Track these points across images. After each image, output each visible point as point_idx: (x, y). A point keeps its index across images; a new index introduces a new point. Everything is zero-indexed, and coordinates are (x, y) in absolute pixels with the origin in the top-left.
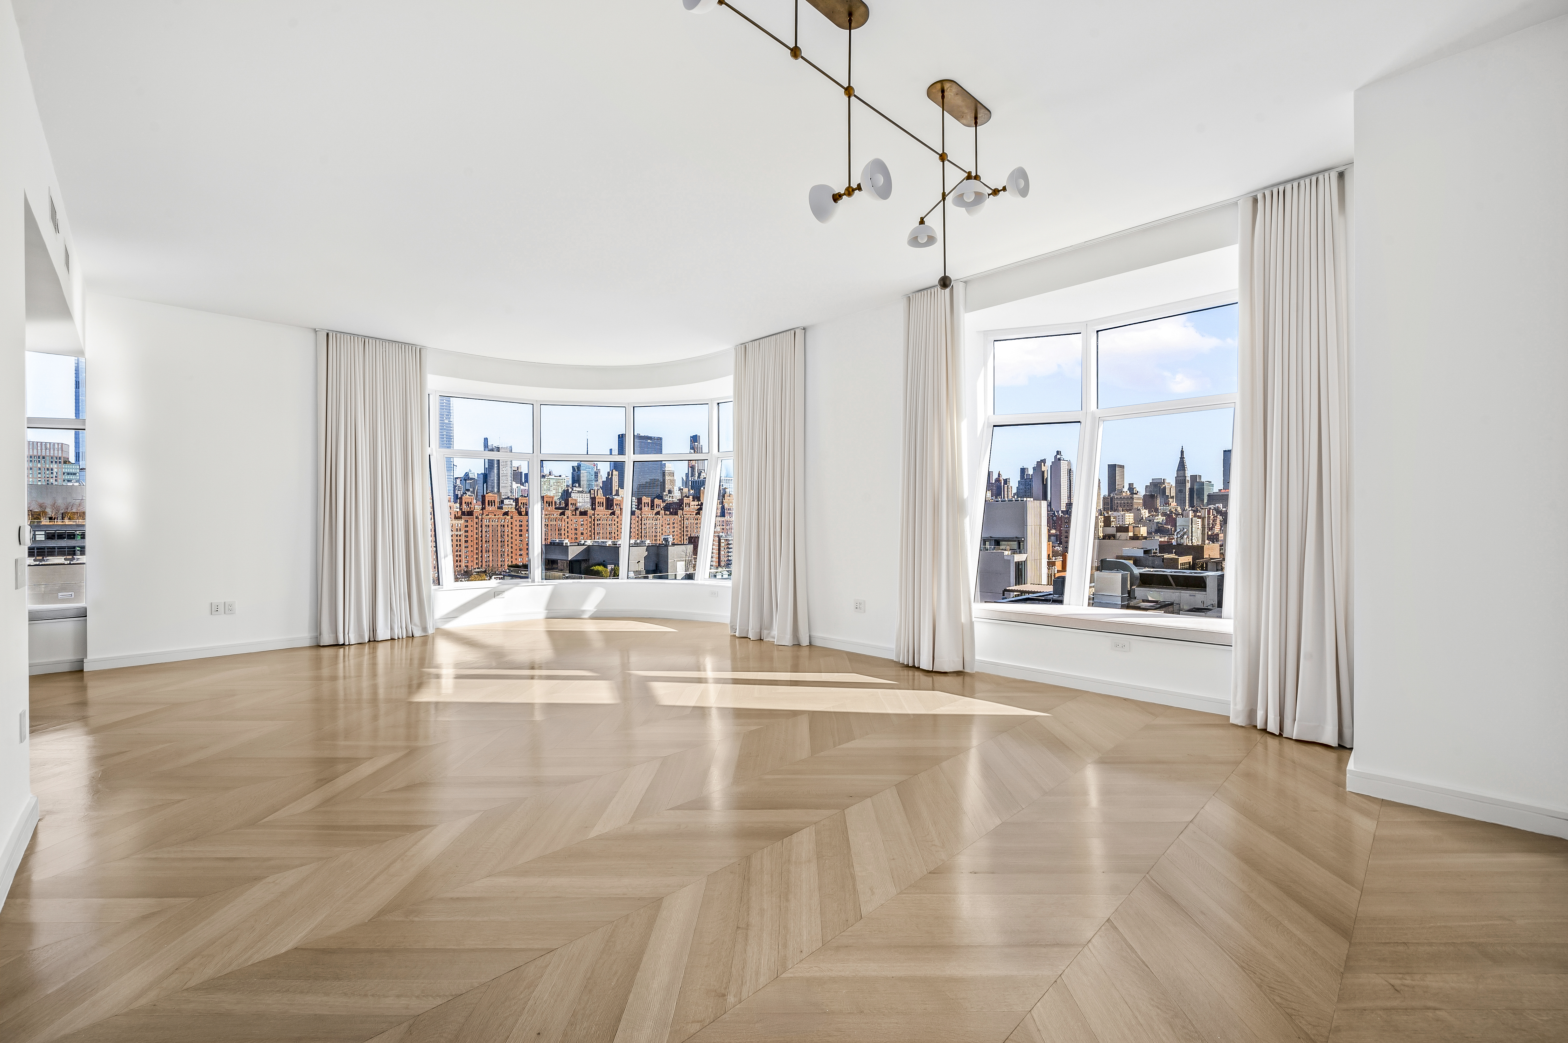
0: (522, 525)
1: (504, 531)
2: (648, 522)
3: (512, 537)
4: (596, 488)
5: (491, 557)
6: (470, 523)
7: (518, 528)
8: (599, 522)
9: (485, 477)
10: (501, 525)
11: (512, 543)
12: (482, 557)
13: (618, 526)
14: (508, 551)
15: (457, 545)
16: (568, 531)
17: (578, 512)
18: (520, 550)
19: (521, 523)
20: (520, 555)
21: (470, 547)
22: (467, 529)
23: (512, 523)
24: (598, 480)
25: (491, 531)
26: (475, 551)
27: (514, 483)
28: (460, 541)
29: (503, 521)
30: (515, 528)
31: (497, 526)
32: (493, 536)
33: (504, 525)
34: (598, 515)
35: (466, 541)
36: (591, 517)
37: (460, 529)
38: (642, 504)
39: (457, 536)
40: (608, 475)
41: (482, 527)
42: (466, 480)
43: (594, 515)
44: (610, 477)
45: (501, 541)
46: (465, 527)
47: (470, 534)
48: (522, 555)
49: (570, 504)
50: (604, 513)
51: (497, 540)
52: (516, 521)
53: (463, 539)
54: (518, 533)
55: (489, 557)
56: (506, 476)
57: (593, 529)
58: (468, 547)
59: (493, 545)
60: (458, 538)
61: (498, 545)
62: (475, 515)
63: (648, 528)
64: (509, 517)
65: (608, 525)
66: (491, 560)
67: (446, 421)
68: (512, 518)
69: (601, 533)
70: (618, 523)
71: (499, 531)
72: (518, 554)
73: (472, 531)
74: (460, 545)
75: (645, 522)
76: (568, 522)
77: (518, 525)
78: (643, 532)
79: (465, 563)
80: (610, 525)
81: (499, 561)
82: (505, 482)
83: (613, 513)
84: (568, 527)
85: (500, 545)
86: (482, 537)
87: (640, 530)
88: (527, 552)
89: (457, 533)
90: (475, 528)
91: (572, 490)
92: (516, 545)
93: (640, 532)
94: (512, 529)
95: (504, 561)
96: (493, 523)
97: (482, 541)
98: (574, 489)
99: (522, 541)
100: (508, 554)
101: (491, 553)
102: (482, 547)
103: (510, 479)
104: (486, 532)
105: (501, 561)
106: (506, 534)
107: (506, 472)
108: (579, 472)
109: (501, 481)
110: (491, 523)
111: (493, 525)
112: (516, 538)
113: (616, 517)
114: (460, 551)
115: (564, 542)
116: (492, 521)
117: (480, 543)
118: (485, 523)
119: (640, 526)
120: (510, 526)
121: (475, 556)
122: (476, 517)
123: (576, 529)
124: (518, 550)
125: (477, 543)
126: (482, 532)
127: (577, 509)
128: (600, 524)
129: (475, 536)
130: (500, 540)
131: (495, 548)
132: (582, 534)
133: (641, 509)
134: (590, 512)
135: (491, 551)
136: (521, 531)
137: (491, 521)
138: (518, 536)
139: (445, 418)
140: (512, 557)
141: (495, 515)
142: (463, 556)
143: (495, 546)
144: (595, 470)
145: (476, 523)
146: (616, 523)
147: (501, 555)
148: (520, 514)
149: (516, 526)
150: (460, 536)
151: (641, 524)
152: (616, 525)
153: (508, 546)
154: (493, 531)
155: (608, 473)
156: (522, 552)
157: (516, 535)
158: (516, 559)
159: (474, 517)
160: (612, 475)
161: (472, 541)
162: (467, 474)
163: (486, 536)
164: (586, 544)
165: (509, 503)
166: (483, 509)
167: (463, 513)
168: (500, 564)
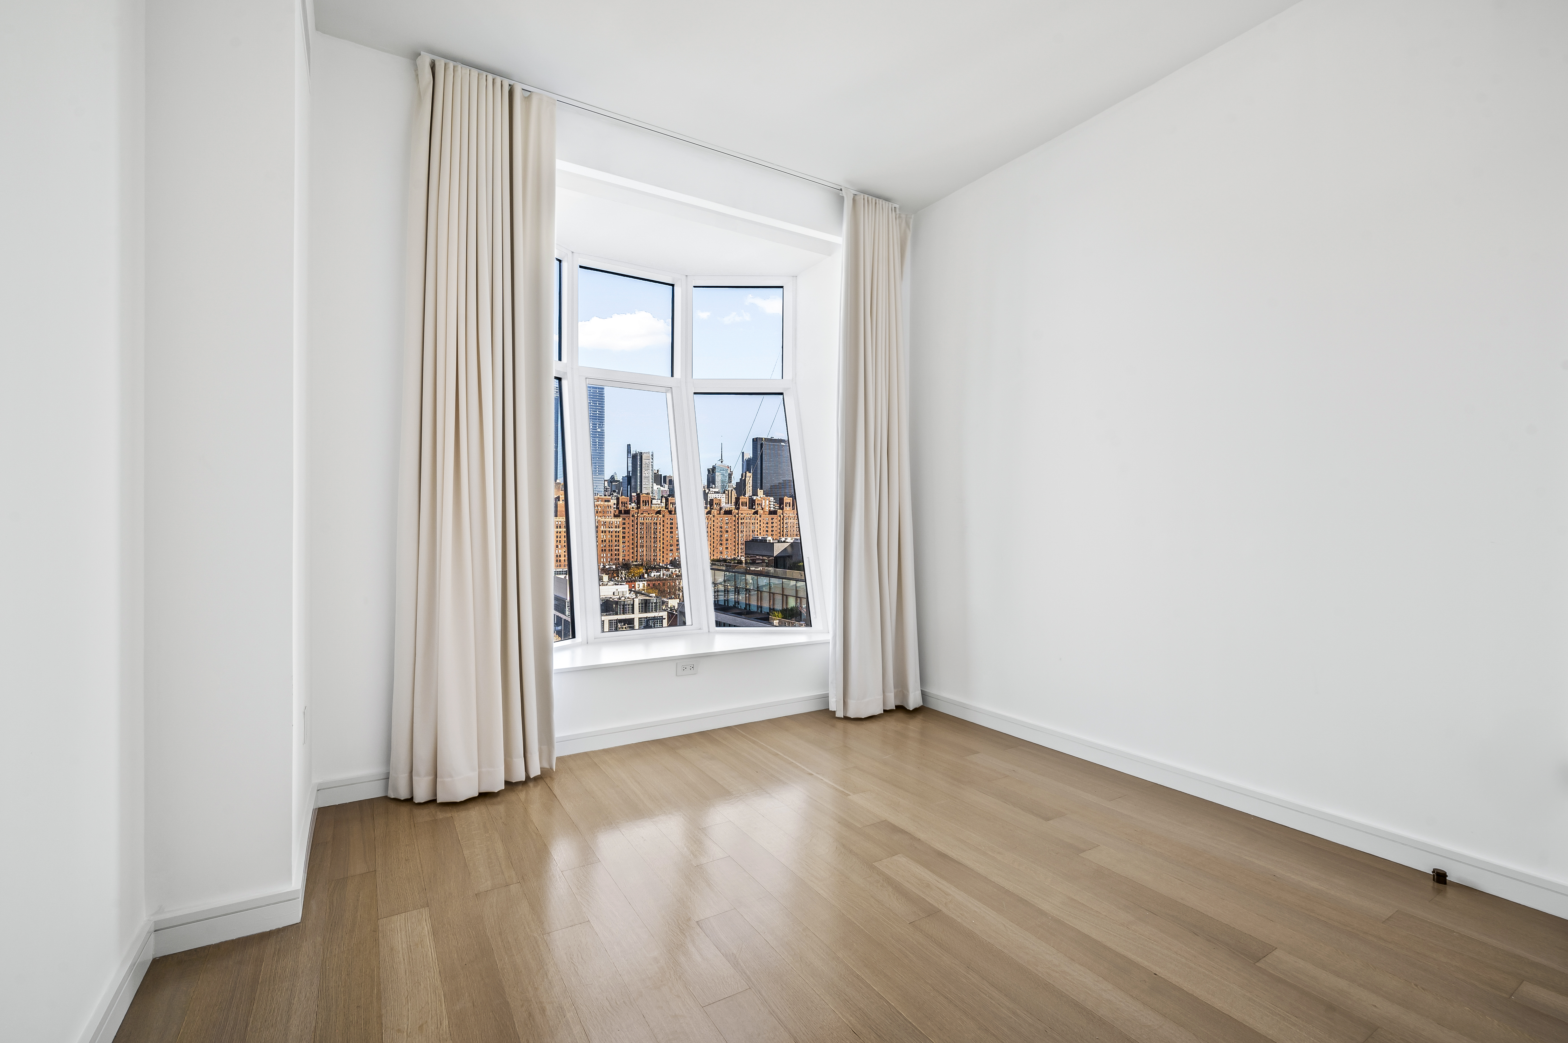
0: (672, 523)
1: (656, 529)
2: (790, 521)
3: (663, 534)
4: (730, 489)
5: (645, 551)
6: (627, 521)
7: (669, 526)
8: (742, 521)
9: (629, 479)
10: (654, 523)
11: (663, 539)
12: (637, 551)
13: (760, 525)
14: (660, 546)
15: (616, 540)
16: (714, 529)
17: (722, 512)
18: (671, 546)
19: (672, 521)
20: (670, 550)
21: (627, 542)
22: (624, 526)
23: (663, 521)
24: (731, 482)
25: (645, 528)
26: (631, 546)
27: (655, 484)
28: (618, 537)
29: (656, 519)
30: (666, 526)
31: (651, 523)
32: (647, 532)
33: (656, 523)
34: (742, 514)
35: (624, 537)
36: (735, 516)
37: (619, 526)
38: (783, 504)
39: (616, 532)
40: (742, 477)
41: (637, 524)
42: (612, 482)
43: (738, 514)
44: (743, 479)
45: (654, 538)
46: (623, 524)
47: (627, 530)
48: (672, 550)
49: (714, 504)
50: (747, 512)
51: (651, 537)
52: (667, 519)
53: (621, 535)
54: (669, 530)
55: (643, 551)
56: (648, 478)
57: (737, 527)
58: (625, 542)
59: (646, 541)
60: (617, 534)
61: (651, 541)
62: (632, 513)
63: (789, 527)
64: (661, 516)
65: (751, 523)
66: (645, 554)
67: (599, 430)
68: (663, 516)
69: (745, 531)
70: (760, 522)
71: (652, 528)
72: (669, 550)
73: (628, 528)
74: (618, 540)
75: (787, 521)
76: (714, 521)
77: (669, 523)
78: (785, 531)
79: (623, 556)
80: (753, 524)
81: (652, 556)
82: (647, 483)
83: (756, 513)
84: (714, 525)
85: (653, 541)
86: (637, 533)
87: (782, 529)
88: (677, 547)
89: (616, 530)
90: (631, 525)
91: (709, 491)
92: (667, 541)
93: (782, 530)
94: (663, 526)
95: (656, 556)
96: (647, 521)
97: (637, 537)
98: (711, 489)
99: (672, 537)
100: (660, 550)
101: (645, 548)
102: (637, 542)
103: (651, 480)
104: (641, 529)
105: (654, 556)
106: (658, 531)
107: (648, 474)
108: (714, 474)
109: (643, 483)
110: (646, 521)
111: (647, 523)
112: (667, 534)
113: (758, 516)
114: (618, 546)
115: (768, 539)
116: (647, 519)
117: (636, 539)
118: (640, 520)
119: (782, 525)
120: (662, 524)
121: (631, 551)
122: (632, 515)
123: (721, 527)
124: (669, 546)
125: (632, 539)
126: (637, 529)
127: (721, 509)
128: (743, 523)
129: (631, 532)
130: (653, 536)
131: (648, 544)
132: (727, 532)
133: (782, 509)
134: (735, 511)
135: (645, 546)
136: (671, 528)
137: (645, 519)
138: (669, 533)
139: (597, 427)
140: (663, 552)
141: (649, 514)
142: (621, 550)
143: (649, 542)
144: (729, 472)
145: (633, 520)
146: (758, 521)
147: (654, 550)
148: (670, 512)
149: (667, 523)
150: (618, 532)
151: (783, 523)
152: (759, 524)
153: (660, 542)
154: (647, 528)
155: (742, 475)
156: (672, 548)
157: (667, 532)
158: (667, 554)
159: (631, 515)
160: (745, 477)
161: (628, 537)
162: (612, 477)
163: (641, 533)
164: (787, 541)
165: (657, 503)
166: (638, 508)
167: (620, 512)
168: (652, 558)
